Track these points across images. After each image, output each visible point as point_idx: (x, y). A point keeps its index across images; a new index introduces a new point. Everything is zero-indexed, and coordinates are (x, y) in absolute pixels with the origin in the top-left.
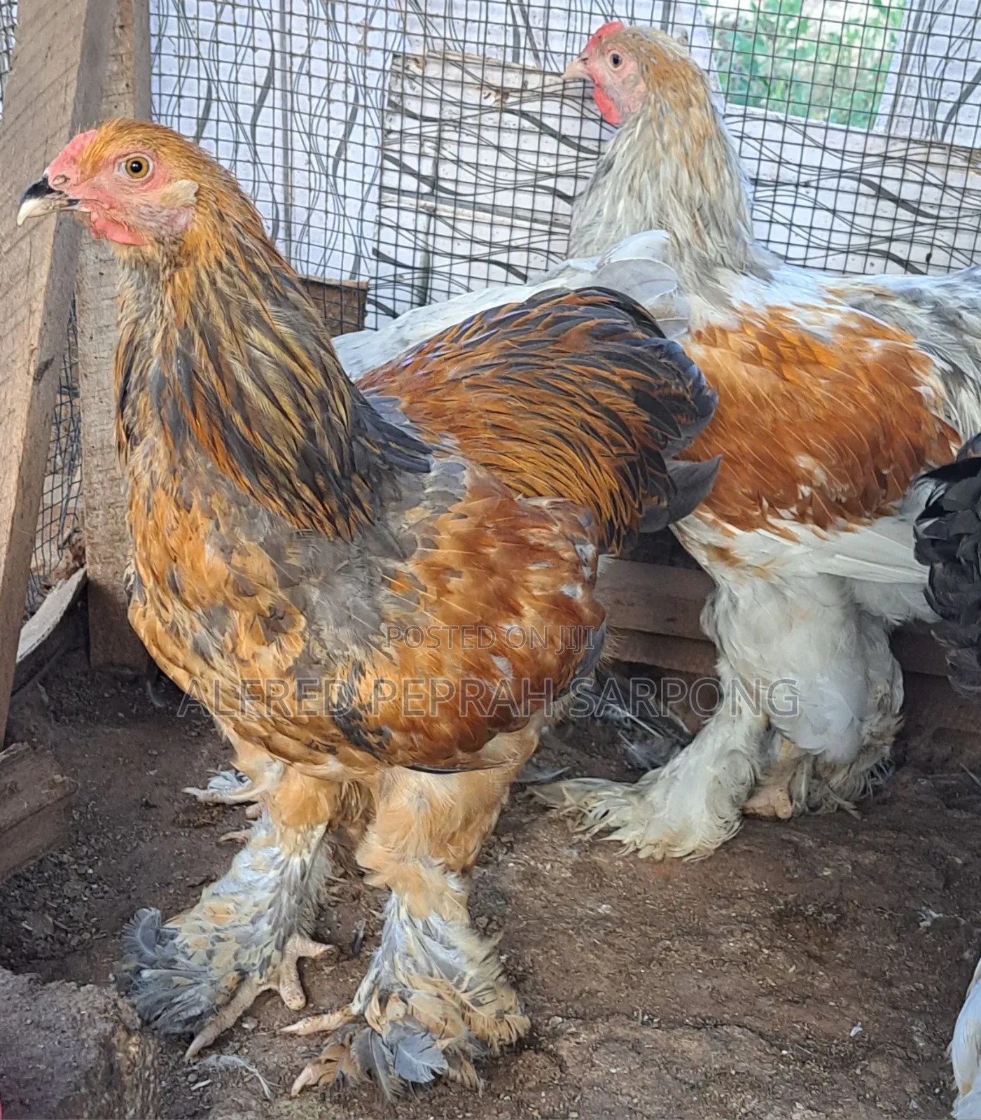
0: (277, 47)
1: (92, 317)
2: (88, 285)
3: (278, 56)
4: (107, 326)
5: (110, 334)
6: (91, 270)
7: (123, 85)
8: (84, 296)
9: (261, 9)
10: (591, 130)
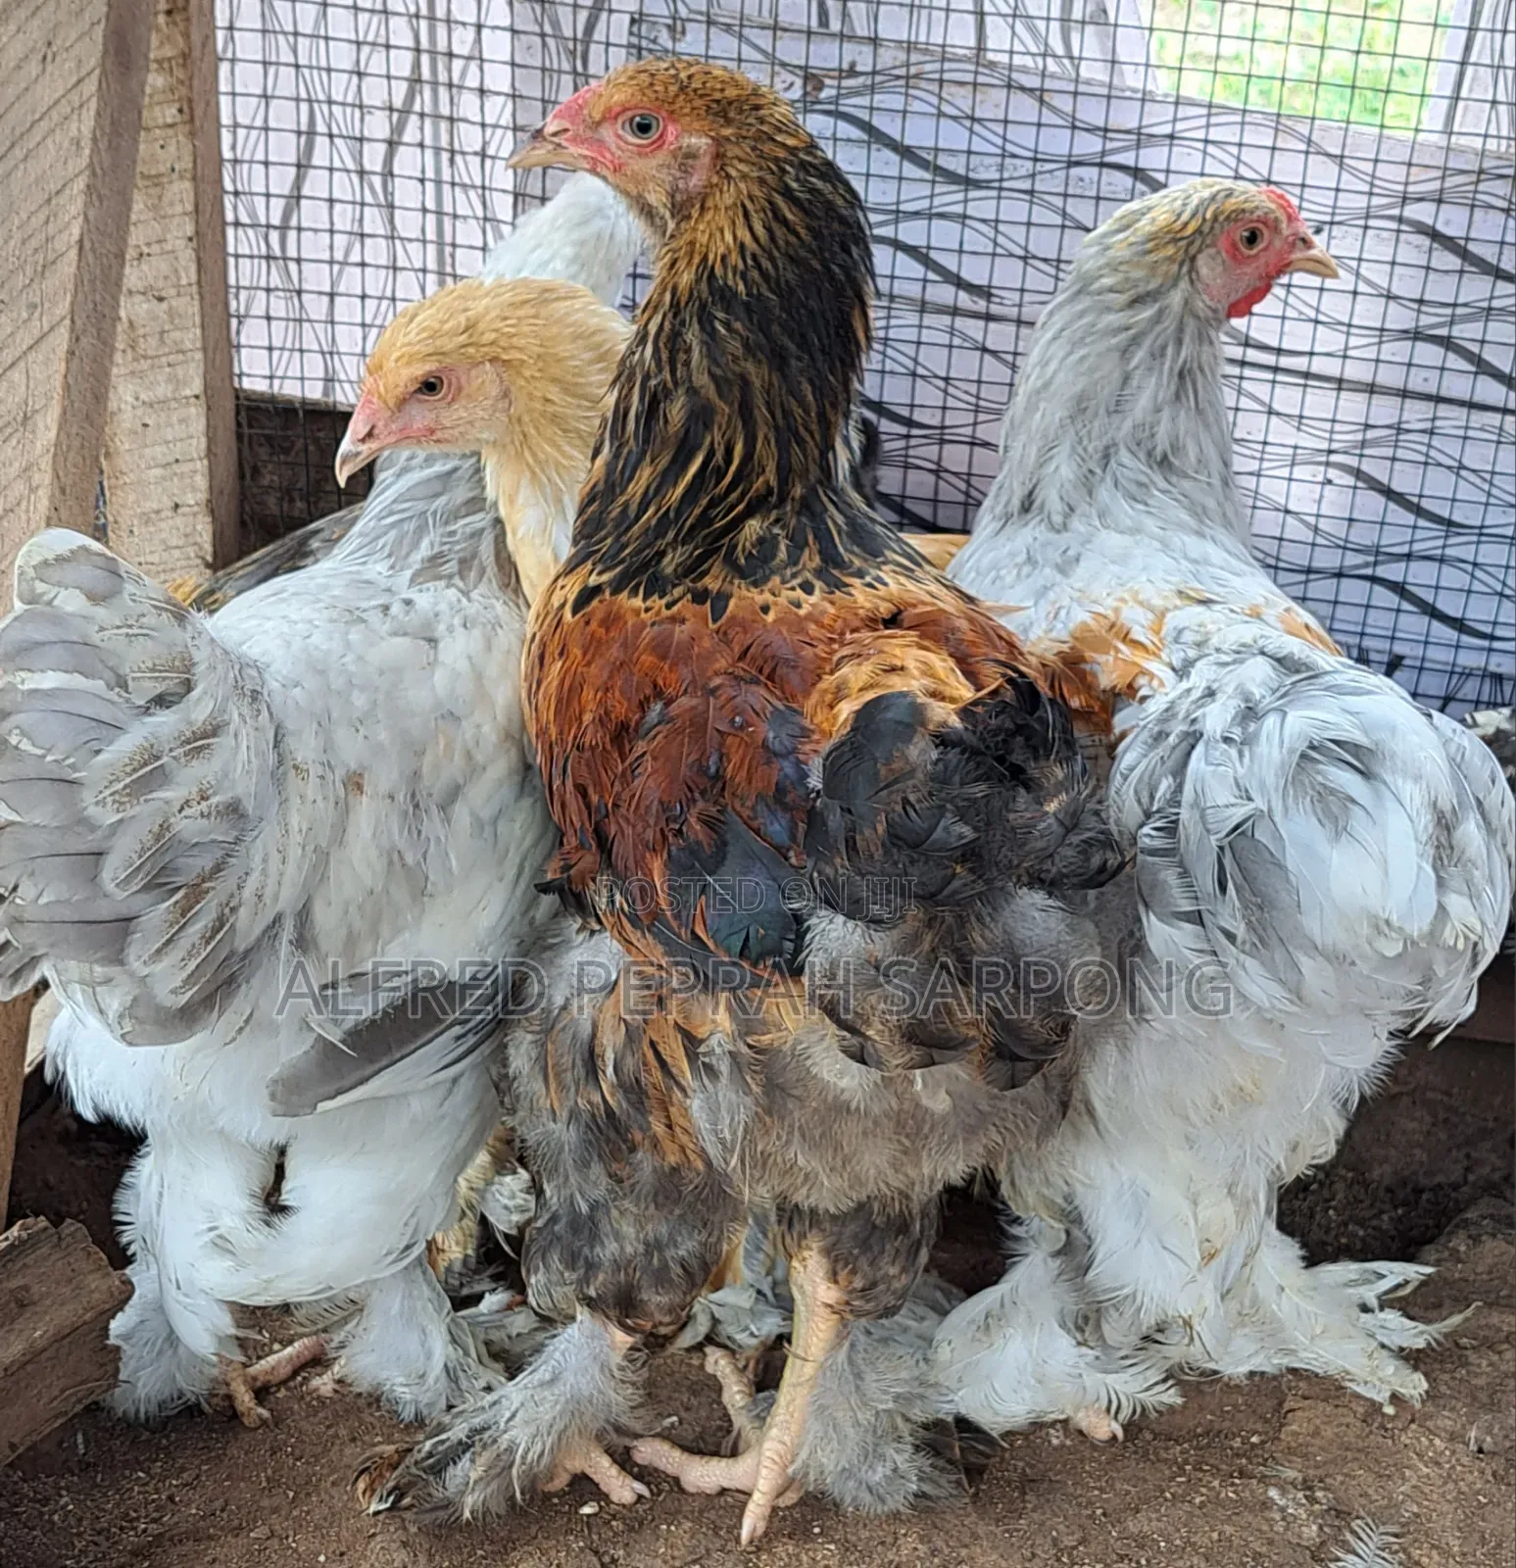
0: (425, 43)
1: (132, 498)
2: (123, 444)
3: (425, 59)
4: (158, 512)
5: (163, 525)
6: (126, 419)
7: (174, 111)
8: (119, 463)
10: (954, 136)
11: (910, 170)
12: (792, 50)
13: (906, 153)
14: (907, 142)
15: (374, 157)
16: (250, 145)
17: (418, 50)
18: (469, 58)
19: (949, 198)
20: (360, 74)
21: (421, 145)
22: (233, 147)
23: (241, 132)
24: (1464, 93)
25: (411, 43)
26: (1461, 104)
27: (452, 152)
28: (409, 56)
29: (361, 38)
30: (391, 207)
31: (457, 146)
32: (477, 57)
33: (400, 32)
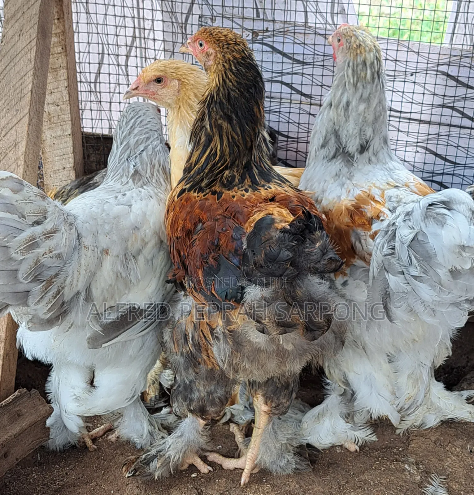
0: (137, 26)
1: (50, 166)
2: (48, 150)
3: (137, 30)
4: (58, 170)
5: (60, 174)
6: (48, 142)
7: (60, 49)
8: (46, 155)
9: (127, 7)
10: (299, 49)
11: (286, 60)
12: (248, 24)
13: (284, 55)
14: (284, 51)
15: (122, 60)
16: (84, 58)
17: (135, 28)
18: (150, 30)
19: (298, 68)
20: (117, 35)
21: (136, 56)
22: (79, 59)
23: (81, 54)
24: (456, 32)
25: (133, 26)
26: (455, 35)
27: (146, 58)
28: (132, 30)
29: (117, 25)
30: (128, 75)
31: (147, 56)
32: (152, 29)
33: (129, 22)
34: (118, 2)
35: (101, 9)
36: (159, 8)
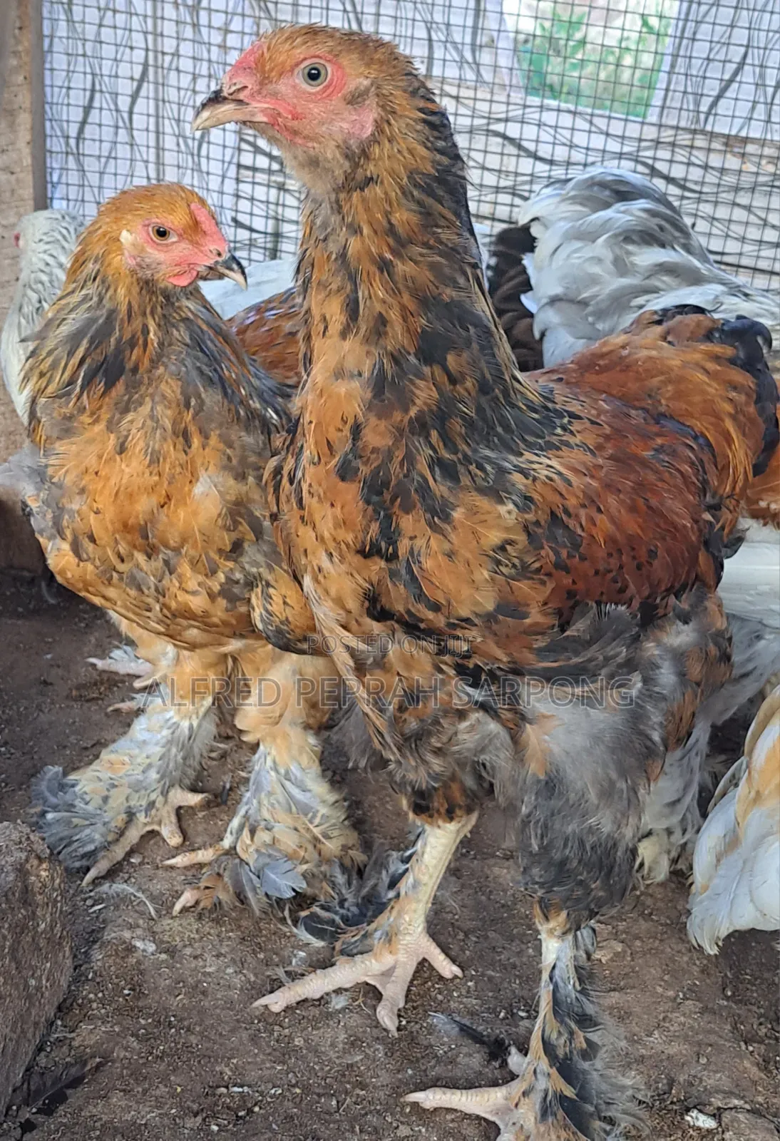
15: (124, 103)
17: (147, 50)
18: (173, 55)
20: (115, 60)
21: (148, 98)
22: (52, 96)
23: (56, 90)
24: (672, 87)
25: (143, 46)
26: (670, 94)
27: (164, 101)
28: (143, 53)
29: (118, 42)
30: (132, 129)
31: (166, 99)
32: (176, 54)
33: (138, 40)
34: (120, 3)
35: (92, 15)
36: (188, 20)
